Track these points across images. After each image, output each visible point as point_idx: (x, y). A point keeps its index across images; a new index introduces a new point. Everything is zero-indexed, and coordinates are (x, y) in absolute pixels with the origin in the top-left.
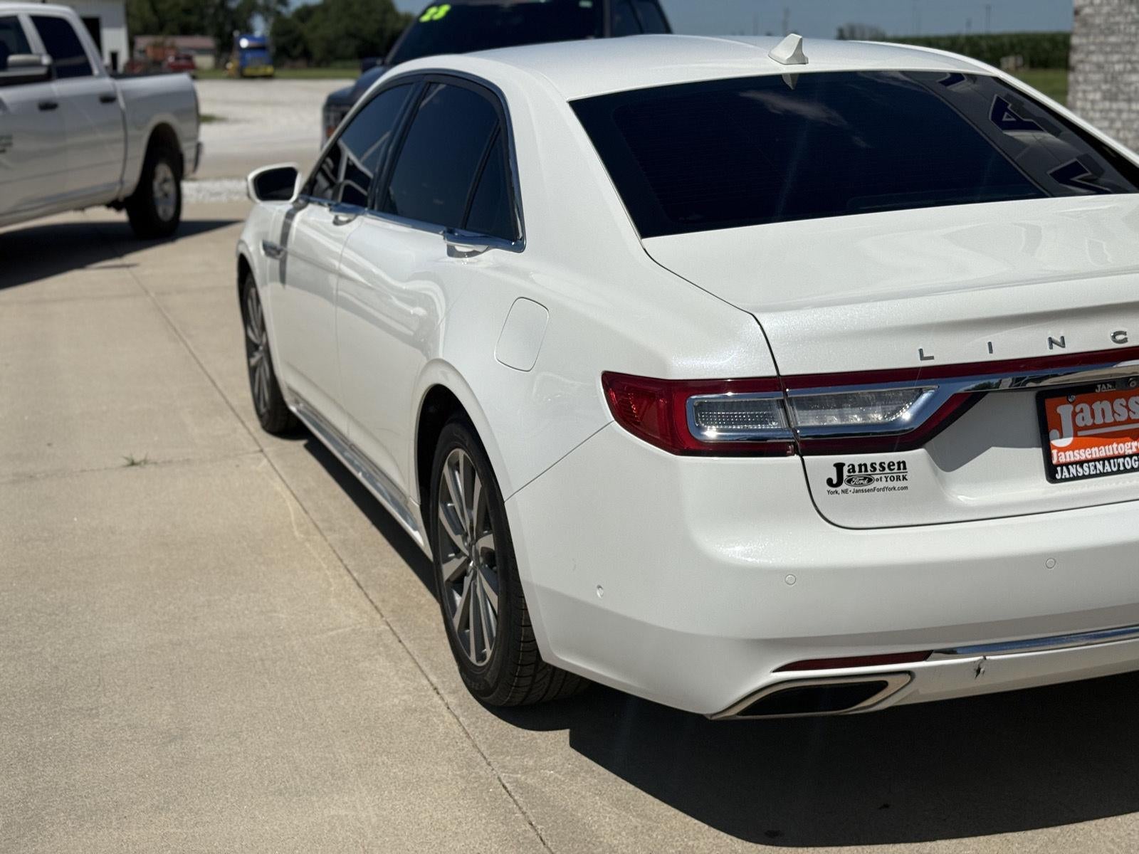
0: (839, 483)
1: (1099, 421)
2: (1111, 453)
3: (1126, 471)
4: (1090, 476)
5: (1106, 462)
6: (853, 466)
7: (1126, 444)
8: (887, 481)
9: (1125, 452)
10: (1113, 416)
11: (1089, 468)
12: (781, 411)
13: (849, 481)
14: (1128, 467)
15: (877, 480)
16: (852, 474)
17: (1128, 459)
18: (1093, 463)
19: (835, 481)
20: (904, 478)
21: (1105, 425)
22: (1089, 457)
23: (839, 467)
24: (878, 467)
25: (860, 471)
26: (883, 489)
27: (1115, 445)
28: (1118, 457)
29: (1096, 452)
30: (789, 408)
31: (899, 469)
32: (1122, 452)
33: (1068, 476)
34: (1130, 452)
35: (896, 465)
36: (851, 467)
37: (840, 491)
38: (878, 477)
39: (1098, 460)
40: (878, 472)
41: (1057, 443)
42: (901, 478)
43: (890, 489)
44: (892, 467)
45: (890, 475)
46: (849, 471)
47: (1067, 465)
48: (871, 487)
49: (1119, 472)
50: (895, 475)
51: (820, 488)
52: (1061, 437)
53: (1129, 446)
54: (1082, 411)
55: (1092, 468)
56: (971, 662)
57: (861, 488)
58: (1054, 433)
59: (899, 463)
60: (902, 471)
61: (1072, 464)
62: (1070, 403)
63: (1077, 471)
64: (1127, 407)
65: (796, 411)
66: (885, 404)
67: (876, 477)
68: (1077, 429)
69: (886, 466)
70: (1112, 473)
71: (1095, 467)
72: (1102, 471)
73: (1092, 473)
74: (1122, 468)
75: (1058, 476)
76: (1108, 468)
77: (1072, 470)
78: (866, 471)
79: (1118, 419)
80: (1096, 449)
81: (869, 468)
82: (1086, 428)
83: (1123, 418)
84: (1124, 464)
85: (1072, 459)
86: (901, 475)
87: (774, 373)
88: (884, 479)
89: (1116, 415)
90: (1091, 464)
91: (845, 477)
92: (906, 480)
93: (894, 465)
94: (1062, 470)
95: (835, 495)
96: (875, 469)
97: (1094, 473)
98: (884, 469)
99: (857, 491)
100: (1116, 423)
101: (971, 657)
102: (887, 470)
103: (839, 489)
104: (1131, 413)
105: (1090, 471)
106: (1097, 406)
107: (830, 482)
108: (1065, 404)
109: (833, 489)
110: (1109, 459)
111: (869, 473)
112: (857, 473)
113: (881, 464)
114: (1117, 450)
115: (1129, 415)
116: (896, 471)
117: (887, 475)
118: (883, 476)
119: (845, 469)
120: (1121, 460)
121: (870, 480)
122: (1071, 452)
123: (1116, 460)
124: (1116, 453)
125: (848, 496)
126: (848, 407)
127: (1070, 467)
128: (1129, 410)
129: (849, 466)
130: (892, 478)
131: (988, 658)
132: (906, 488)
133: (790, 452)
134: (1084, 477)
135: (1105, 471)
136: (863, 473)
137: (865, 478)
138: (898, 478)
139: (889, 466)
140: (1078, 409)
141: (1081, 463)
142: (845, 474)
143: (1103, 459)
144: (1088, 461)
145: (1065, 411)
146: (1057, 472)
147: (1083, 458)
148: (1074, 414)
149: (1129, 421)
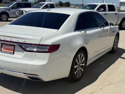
17: (7, 52)
21: (6, 48)
54: (5, 46)
58: (2, 47)
64: (9, 47)
68: (4, 48)
75: (1, 52)
90: (4, 51)
108: (3, 45)
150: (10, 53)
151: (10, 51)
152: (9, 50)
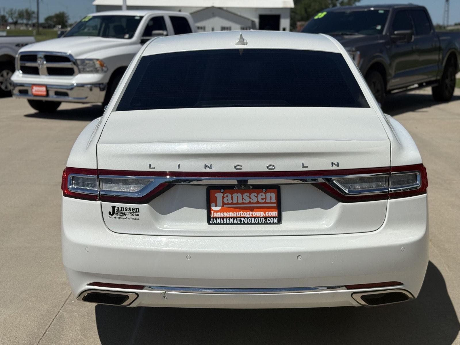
0: (113, 214)
1: (235, 201)
2: (239, 215)
3: (244, 224)
4: (226, 224)
5: (235, 219)
6: (119, 208)
7: (247, 213)
8: (131, 215)
9: (246, 216)
10: (242, 200)
11: (226, 220)
12: (98, 183)
13: (117, 214)
14: (246, 222)
15: (127, 214)
16: (118, 211)
17: (246, 219)
18: (229, 219)
19: (112, 213)
20: (138, 215)
21: (237, 203)
22: (228, 216)
23: (114, 207)
24: (128, 209)
25: (121, 210)
26: (130, 218)
27: (242, 213)
28: (241, 218)
29: (231, 214)
30: (101, 182)
31: (136, 211)
32: (244, 216)
33: (216, 223)
34: (249, 216)
35: (135, 209)
36: (118, 208)
37: (113, 217)
38: (128, 213)
39: (232, 218)
40: (128, 211)
41: (214, 208)
42: (137, 215)
43: (132, 219)
44: (134, 210)
45: (133, 213)
46: (117, 210)
47: (216, 218)
48: (125, 217)
49: (241, 224)
50: (134, 213)
51: (106, 215)
52: (216, 206)
53: (249, 214)
54: (227, 196)
55: (228, 221)
56: (160, 293)
57: (121, 217)
58: (213, 204)
59: (136, 209)
60: (137, 212)
61: (218, 218)
62: (222, 193)
63: (220, 221)
64: (250, 197)
65: (103, 184)
66: (135, 185)
67: (127, 213)
68: (223, 204)
69: (131, 209)
70: (238, 224)
71: (230, 220)
72: (233, 223)
73: (228, 223)
74: (242, 222)
75: (211, 222)
76: (235, 221)
77: (218, 220)
78: (123, 210)
79: (245, 201)
80: (232, 213)
81: (125, 209)
82: (228, 204)
83: (247, 201)
84: (244, 221)
85: (220, 216)
86: (137, 214)
87: (96, 168)
88: (130, 215)
89: (244, 200)
90: (227, 219)
91: (115, 212)
92: (139, 216)
93: (134, 209)
94: (213, 220)
95: (111, 219)
96: (127, 210)
97: (229, 223)
98: (130, 210)
99: (120, 218)
100: (243, 203)
101: (160, 291)
102: (131, 211)
103: (113, 216)
104: (251, 200)
105: (227, 222)
106: (235, 196)
107: (110, 213)
108: (219, 193)
109: (111, 216)
110: (237, 218)
111: (125, 211)
112: (120, 211)
113: (129, 208)
114: (242, 214)
115: (250, 200)
116: (135, 212)
117: (131, 213)
118: (130, 213)
119: (116, 209)
120: (242, 219)
121: (125, 214)
122: (220, 213)
123: (240, 219)
124: (242, 216)
125: (116, 220)
126: (121, 184)
127: (217, 219)
128: (250, 198)
129: (117, 208)
130: (133, 215)
131: (167, 292)
132: (138, 219)
133: (97, 199)
134: (223, 224)
135: (234, 223)
136: (122, 211)
137: (123, 213)
138: (136, 215)
139: (132, 209)
140: (225, 195)
141: (223, 218)
142: (116, 211)
143: (234, 218)
144: (226, 218)
145: (219, 196)
146: (211, 221)
147: (225, 216)
148: (223, 198)
149: (250, 203)
150: (266, 221)
151: (262, 214)
152: (252, 209)
